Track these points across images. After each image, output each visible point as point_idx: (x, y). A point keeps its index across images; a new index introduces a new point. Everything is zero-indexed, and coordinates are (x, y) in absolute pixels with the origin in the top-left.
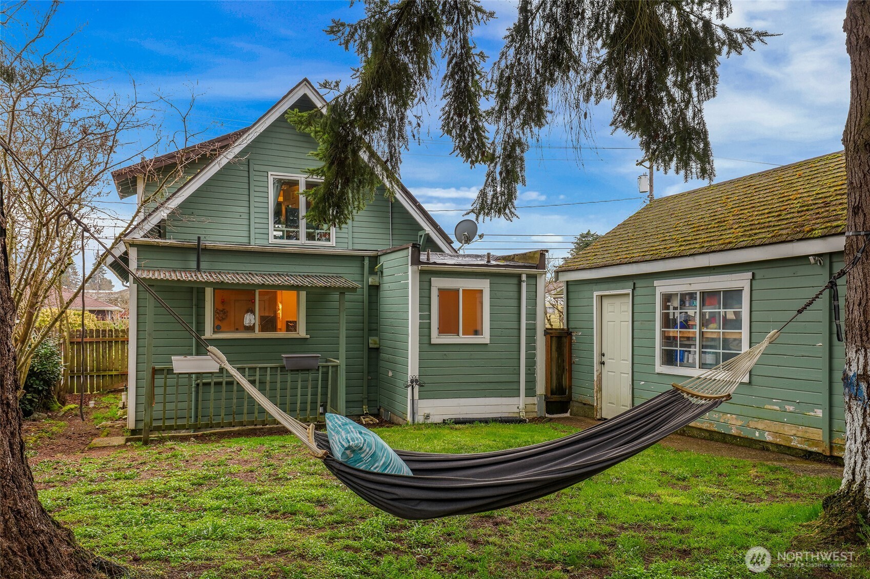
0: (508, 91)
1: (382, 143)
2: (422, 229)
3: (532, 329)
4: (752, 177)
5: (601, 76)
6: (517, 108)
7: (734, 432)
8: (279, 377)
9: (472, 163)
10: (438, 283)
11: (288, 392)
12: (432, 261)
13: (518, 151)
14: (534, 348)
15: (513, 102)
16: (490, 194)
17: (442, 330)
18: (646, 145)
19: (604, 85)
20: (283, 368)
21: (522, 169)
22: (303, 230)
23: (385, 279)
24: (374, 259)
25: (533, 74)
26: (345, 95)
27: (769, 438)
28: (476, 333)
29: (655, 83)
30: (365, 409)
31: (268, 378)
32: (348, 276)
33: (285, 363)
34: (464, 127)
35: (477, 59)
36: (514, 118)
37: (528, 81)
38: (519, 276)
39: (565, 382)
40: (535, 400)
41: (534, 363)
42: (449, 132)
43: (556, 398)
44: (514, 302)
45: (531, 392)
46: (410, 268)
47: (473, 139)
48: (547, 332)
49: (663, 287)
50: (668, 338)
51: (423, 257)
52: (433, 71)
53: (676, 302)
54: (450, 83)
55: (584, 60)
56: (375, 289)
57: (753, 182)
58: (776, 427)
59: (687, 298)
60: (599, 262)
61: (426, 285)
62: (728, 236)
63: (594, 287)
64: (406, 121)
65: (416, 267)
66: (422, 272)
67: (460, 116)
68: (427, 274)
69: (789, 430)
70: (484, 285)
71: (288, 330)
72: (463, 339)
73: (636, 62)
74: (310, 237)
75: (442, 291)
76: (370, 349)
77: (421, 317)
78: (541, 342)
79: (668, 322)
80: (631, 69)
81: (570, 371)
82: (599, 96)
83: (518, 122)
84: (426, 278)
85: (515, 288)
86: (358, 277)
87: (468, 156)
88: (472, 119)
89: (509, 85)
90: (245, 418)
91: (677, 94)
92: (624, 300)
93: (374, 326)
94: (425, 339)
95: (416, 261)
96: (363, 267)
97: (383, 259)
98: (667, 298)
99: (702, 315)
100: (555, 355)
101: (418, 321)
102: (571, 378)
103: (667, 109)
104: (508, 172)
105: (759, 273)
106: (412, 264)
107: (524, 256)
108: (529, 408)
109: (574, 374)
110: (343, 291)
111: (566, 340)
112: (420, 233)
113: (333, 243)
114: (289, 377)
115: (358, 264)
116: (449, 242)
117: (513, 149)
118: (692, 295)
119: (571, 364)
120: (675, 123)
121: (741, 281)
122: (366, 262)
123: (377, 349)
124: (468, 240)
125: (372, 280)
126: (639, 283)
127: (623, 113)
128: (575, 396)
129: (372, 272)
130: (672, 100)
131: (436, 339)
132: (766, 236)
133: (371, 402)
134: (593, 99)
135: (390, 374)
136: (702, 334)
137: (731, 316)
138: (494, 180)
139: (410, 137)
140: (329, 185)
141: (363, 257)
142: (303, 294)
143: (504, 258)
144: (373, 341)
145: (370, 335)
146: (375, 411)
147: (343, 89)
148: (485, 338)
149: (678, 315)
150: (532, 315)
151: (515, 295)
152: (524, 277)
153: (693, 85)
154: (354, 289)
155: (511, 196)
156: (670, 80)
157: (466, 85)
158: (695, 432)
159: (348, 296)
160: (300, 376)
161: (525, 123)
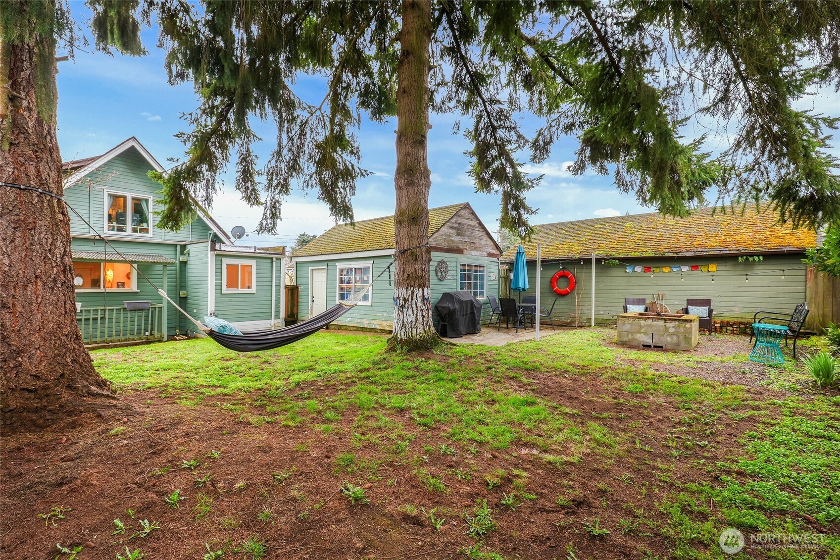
0: (272, 178)
1: (202, 191)
2: (211, 230)
3: (278, 286)
4: (375, 220)
5: (313, 179)
6: (277, 186)
7: (366, 326)
8: (122, 315)
9: (251, 205)
10: (226, 261)
11: (129, 324)
12: (222, 249)
13: (277, 205)
14: (279, 295)
15: (275, 183)
16: (265, 223)
17: (229, 286)
18: (332, 209)
19: (314, 182)
20: (125, 309)
21: (280, 214)
22: (129, 226)
23: (191, 258)
24: (183, 247)
25: (284, 172)
26: (182, 165)
27: (378, 327)
28: (249, 287)
29: (334, 184)
30: (178, 332)
31: (115, 315)
32: (167, 255)
33: (126, 306)
34: (247, 188)
35: (254, 158)
36: (275, 189)
37: (281, 175)
38: (272, 259)
39: (295, 311)
40: (279, 321)
41: (279, 303)
42: (239, 189)
43: (291, 319)
44: (269, 272)
45: (277, 316)
46: (209, 253)
47: (252, 194)
48: (286, 287)
49: (340, 265)
50: (342, 289)
51: (217, 247)
52: (230, 158)
53: (345, 273)
54: (240, 167)
55: (305, 170)
56: (184, 264)
57: (375, 222)
58: (380, 322)
59: (349, 271)
60: (312, 253)
61: (219, 262)
62: (365, 245)
63: (309, 265)
64: (216, 181)
65: (213, 252)
66: (217, 255)
67: (246, 183)
68: (220, 256)
69: (384, 323)
70: (253, 263)
71: (118, 287)
72: (240, 290)
73: (327, 175)
74: (135, 230)
75: (229, 266)
76: (181, 298)
77: (216, 279)
78: (283, 292)
79: (342, 282)
80: (324, 178)
81: (298, 306)
82: (312, 186)
83: (277, 191)
84: (219, 258)
85: (270, 265)
86: (174, 257)
87: (249, 201)
88: (252, 185)
89: (272, 176)
90: (98, 339)
91: (342, 190)
92: (323, 271)
93: (183, 285)
94: (219, 292)
95: (213, 249)
96: (176, 250)
97: (189, 247)
98: (342, 271)
99: (355, 278)
100: (290, 298)
101: (214, 282)
102: (297, 309)
103: (338, 196)
104: (273, 214)
105: (376, 261)
106: (211, 250)
107: (274, 248)
108: (276, 325)
109: (300, 307)
110: (165, 265)
111: (296, 291)
112: (210, 232)
113: (151, 234)
114: (129, 315)
115: (173, 249)
116: (229, 238)
117: (275, 203)
118: (351, 269)
119: (298, 302)
120: (342, 202)
121: (368, 264)
122: (178, 248)
123: (186, 298)
124: (240, 237)
125: (182, 258)
126: (330, 263)
127: (322, 194)
128: (299, 318)
129: (182, 253)
130: (341, 193)
131: (225, 290)
132: (377, 246)
133: (181, 328)
134: (310, 187)
135: (195, 311)
136: (355, 286)
137: (366, 279)
138: (266, 216)
139: (218, 190)
140: (171, 210)
141: (176, 245)
142: (135, 266)
143: (263, 249)
144: (182, 293)
145: (180, 290)
146: (184, 333)
147: (180, 162)
148: (254, 290)
149: (346, 278)
150: (279, 278)
151: (270, 268)
152: (274, 259)
153: (348, 189)
154: (173, 264)
155: (275, 224)
156: (340, 184)
157: (248, 168)
158: (351, 328)
159: (169, 268)
160: (136, 314)
161: (280, 192)
